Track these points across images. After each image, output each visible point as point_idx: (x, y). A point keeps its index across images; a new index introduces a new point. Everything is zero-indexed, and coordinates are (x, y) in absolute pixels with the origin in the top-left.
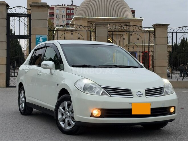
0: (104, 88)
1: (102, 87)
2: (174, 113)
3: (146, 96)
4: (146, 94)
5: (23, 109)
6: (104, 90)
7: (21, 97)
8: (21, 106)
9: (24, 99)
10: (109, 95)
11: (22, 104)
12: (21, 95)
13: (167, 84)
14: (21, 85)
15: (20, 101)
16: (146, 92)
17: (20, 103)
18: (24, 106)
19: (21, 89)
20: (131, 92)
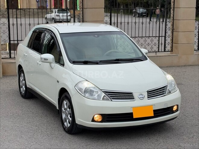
0: (105, 92)
1: (103, 91)
2: (177, 110)
3: (148, 98)
4: (148, 96)
5: (24, 92)
6: (105, 94)
7: (21, 80)
8: (21, 89)
9: (24, 82)
10: (110, 100)
11: (23, 88)
12: (21, 78)
13: (170, 81)
14: (20, 67)
15: (21, 84)
16: (148, 94)
17: (21, 86)
18: (24, 89)
19: (20, 72)
20: (132, 95)
